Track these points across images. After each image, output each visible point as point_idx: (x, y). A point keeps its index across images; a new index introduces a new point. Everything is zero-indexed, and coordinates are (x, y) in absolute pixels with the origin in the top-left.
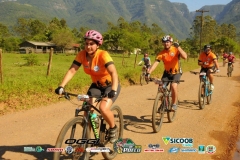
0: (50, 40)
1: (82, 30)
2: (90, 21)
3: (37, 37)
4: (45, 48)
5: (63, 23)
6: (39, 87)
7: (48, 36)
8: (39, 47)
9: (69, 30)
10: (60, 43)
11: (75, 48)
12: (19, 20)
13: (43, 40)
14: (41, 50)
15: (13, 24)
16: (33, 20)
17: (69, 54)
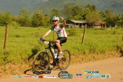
0: (84, 19)
1: (107, 12)
2: (113, 6)
3: (76, 17)
4: (81, 25)
5: (94, 8)
6: (77, 51)
7: (83, 16)
8: (77, 24)
9: (97, 12)
10: (91, 21)
11: (101, 25)
12: (66, 6)
13: (80, 19)
14: (78, 26)
15: (62, 9)
16: (74, 6)
17: (97, 29)
